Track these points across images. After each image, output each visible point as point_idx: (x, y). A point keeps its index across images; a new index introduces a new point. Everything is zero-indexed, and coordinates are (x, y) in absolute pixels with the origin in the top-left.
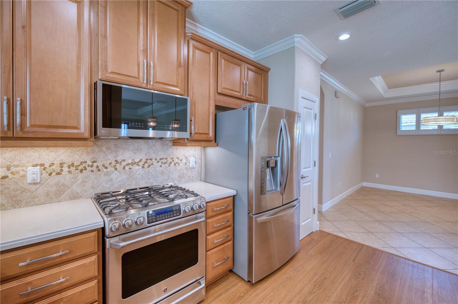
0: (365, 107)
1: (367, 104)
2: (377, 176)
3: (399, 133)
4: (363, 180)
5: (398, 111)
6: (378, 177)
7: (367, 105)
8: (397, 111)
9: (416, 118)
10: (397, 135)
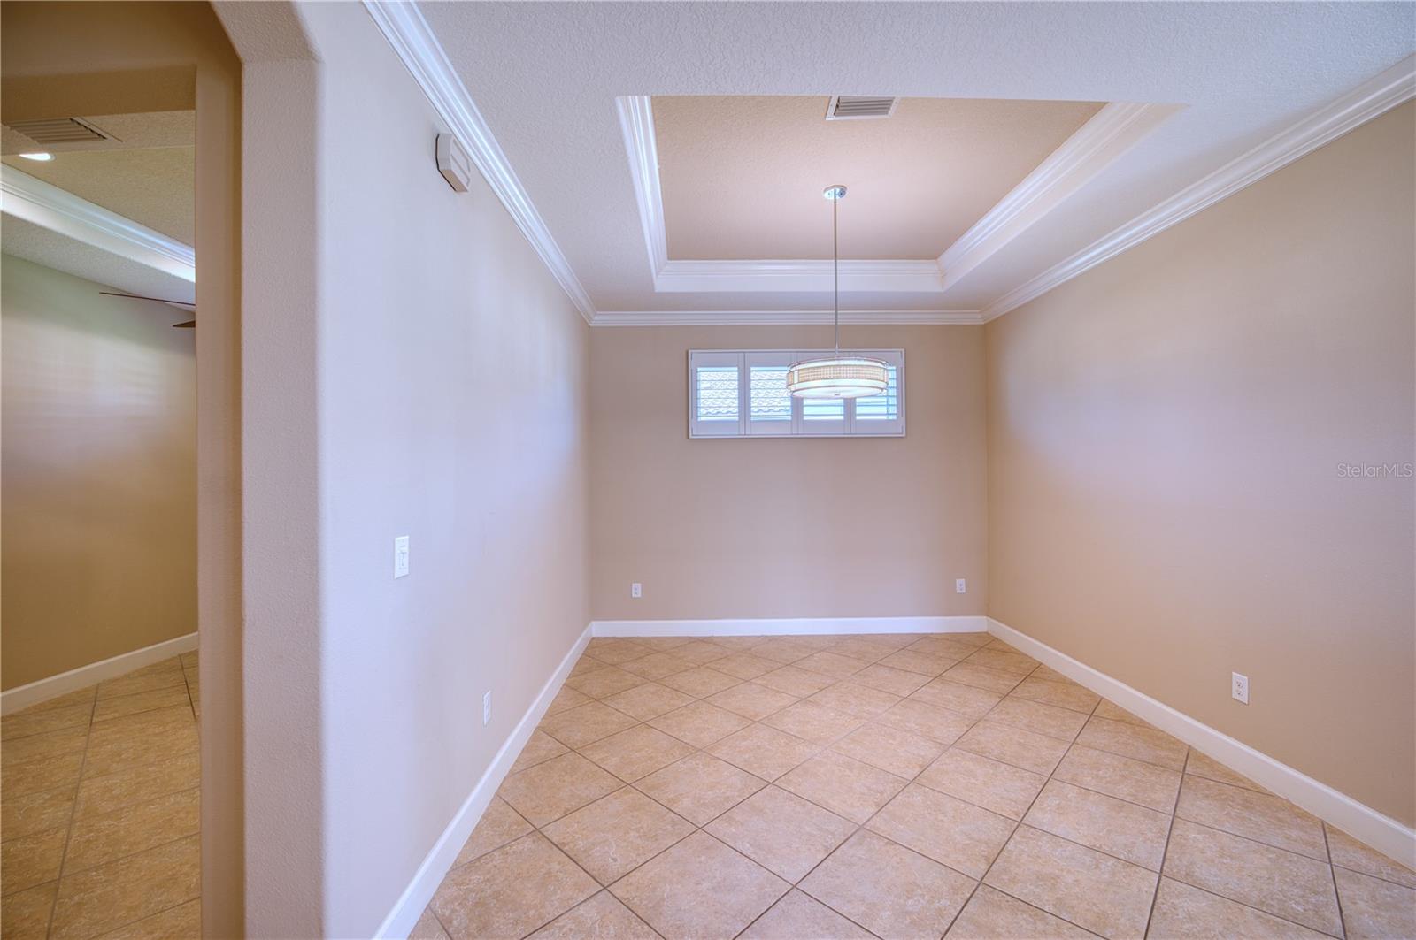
0: (589, 327)
1: (596, 318)
2: (637, 590)
3: (695, 432)
4: (596, 611)
5: (690, 354)
6: (639, 595)
7: (599, 320)
8: (687, 353)
9: (738, 380)
10: (691, 437)
